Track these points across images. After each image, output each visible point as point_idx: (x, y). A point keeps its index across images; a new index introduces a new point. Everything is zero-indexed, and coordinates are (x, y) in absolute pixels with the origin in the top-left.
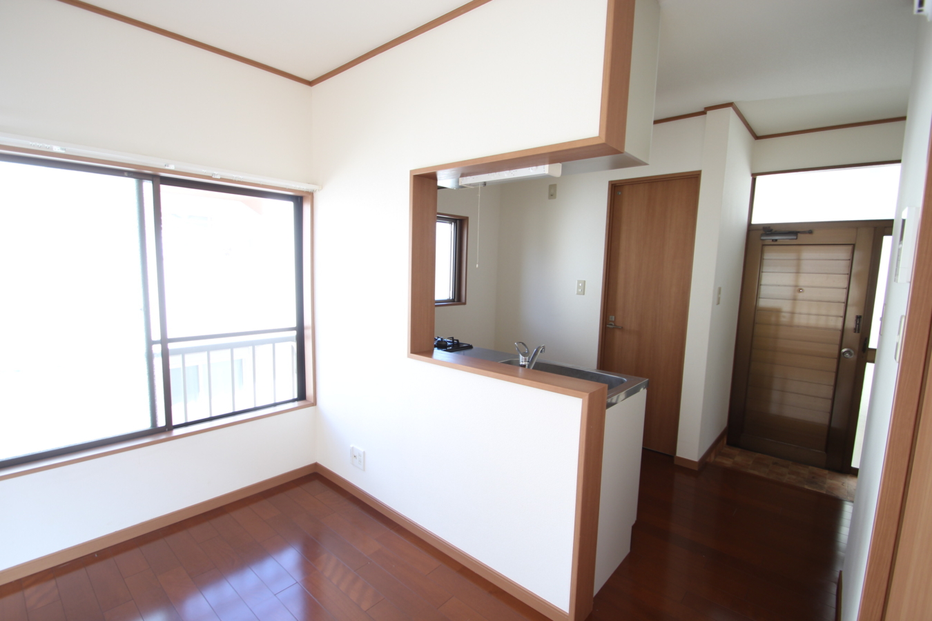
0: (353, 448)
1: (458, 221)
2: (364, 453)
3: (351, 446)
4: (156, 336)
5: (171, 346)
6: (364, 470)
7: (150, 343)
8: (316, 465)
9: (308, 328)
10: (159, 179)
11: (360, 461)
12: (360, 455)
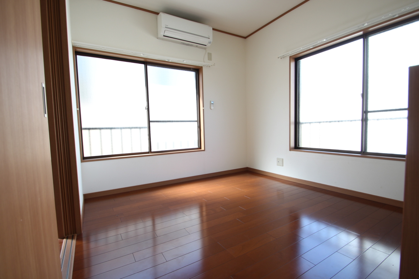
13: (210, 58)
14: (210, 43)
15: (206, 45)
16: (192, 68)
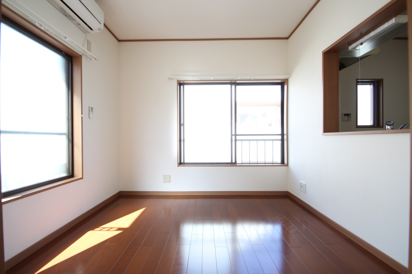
0: (301, 182)
1: (376, 83)
2: (305, 184)
3: (300, 182)
4: (234, 133)
5: (238, 137)
6: (305, 193)
7: (232, 135)
8: (288, 192)
9: (285, 135)
10: (236, 84)
11: (304, 188)
12: (304, 186)
13: (89, 49)
14: (99, 30)
15: (91, 29)
16: (64, 52)
